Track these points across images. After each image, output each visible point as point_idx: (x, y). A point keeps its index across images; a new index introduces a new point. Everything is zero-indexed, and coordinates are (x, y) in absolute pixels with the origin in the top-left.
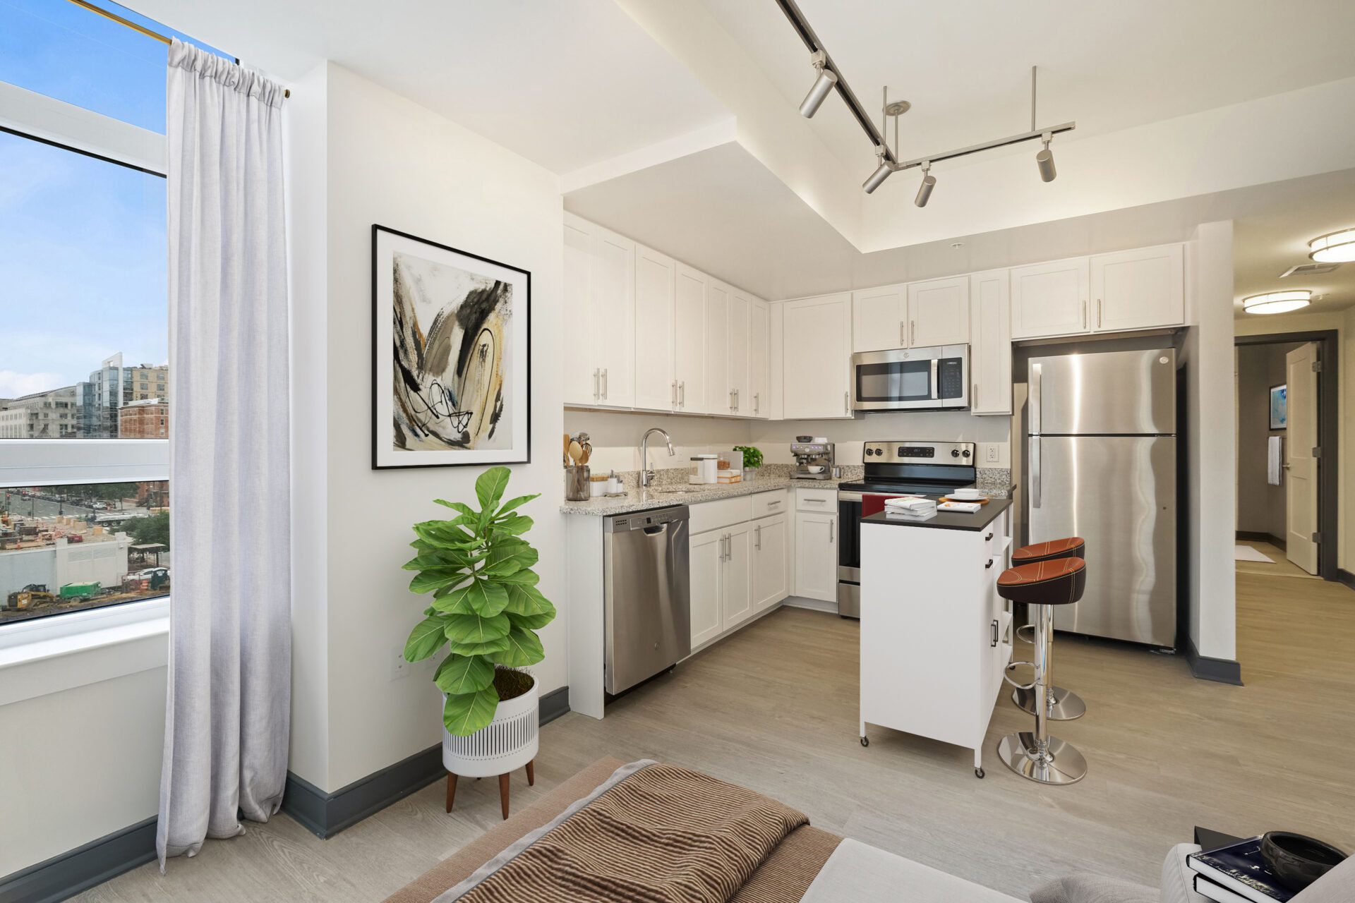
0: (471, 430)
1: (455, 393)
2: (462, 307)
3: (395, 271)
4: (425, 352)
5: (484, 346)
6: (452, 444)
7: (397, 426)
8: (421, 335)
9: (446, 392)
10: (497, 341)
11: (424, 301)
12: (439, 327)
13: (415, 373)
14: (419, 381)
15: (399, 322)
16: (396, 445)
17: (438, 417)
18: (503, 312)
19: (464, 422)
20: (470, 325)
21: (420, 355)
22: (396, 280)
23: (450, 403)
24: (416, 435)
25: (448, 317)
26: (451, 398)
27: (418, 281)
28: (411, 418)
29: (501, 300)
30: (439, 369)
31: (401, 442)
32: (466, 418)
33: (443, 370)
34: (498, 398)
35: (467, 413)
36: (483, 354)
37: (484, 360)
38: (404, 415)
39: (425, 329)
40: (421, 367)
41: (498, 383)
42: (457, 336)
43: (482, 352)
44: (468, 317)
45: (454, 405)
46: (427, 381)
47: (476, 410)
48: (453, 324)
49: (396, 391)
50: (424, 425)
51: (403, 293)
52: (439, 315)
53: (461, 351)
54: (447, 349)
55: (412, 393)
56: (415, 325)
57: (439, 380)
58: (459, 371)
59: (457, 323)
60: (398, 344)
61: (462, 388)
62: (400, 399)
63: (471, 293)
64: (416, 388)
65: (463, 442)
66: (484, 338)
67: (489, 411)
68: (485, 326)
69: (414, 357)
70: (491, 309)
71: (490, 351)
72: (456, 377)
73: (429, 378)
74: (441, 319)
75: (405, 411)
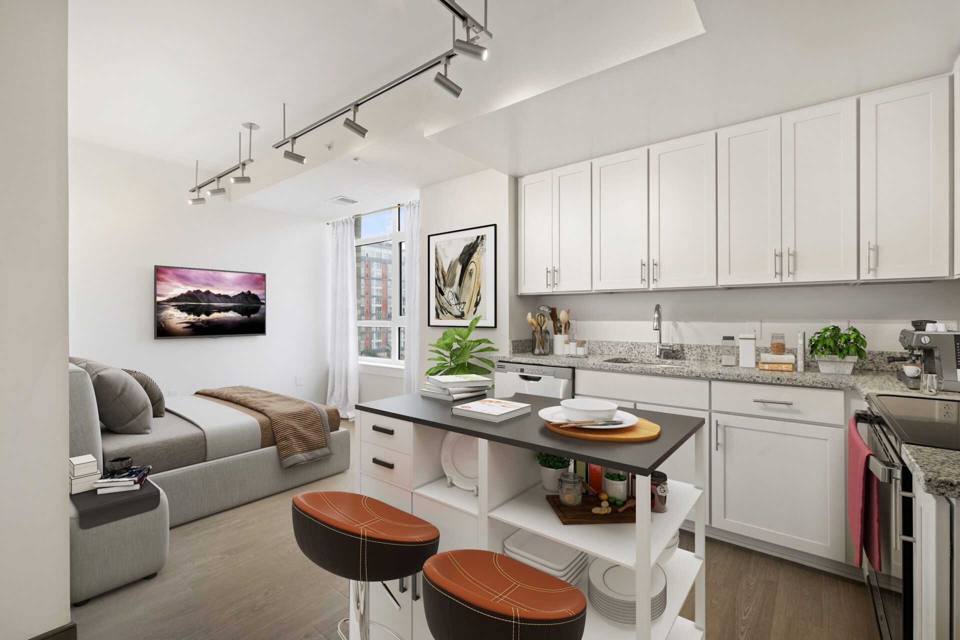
0: (465, 311)
1: (458, 294)
2: (461, 255)
3: (436, 250)
4: (446, 279)
5: (471, 270)
6: (457, 317)
7: (436, 310)
8: (445, 272)
9: (454, 294)
10: (478, 266)
11: (446, 257)
12: (452, 267)
13: (442, 288)
14: (444, 291)
15: (437, 269)
16: (436, 317)
17: (451, 305)
18: (481, 251)
19: (462, 307)
20: (465, 262)
21: (444, 281)
22: (436, 253)
23: (456, 299)
24: (443, 313)
25: (455, 262)
26: (456, 297)
27: (444, 250)
28: (441, 307)
29: (480, 245)
30: (452, 285)
31: (438, 316)
32: (463, 305)
33: (453, 285)
34: (478, 294)
35: (463, 303)
36: (471, 274)
37: (471, 277)
38: (439, 306)
39: (446, 270)
40: (445, 285)
41: (479, 286)
42: (459, 268)
43: (470, 273)
44: (464, 259)
45: (457, 300)
46: (447, 291)
47: (467, 301)
48: (457, 263)
49: (436, 297)
50: (446, 309)
51: (438, 257)
52: (451, 262)
53: (461, 275)
54: (455, 276)
55: (441, 296)
56: (443, 268)
57: (451, 290)
58: (460, 285)
59: (459, 263)
60: (437, 278)
61: (461, 291)
62: (437, 299)
63: (465, 247)
64: (443, 294)
65: (461, 316)
66: (471, 266)
67: (474, 301)
68: (472, 260)
69: (442, 282)
70: (475, 251)
71: (474, 272)
72: (458, 287)
73: (448, 289)
74: (452, 263)
75: (439, 304)
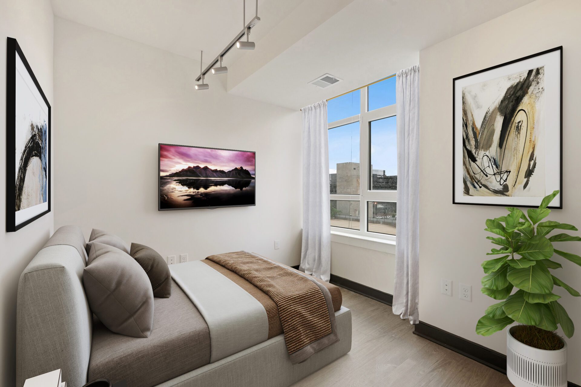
0: (510, 183)
1: (498, 160)
2: (502, 102)
3: (463, 98)
4: (479, 138)
5: (519, 122)
6: (496, 192)
7: (465, 182)
8: (477, 129)
9: (492, 159)
10: (530, 116)
11: (478, 108)
12: (488, 120)
13: (473, 151)
14: (476, 156)
15: (465, 125)
16: (465, 193)
17: (487, 176)
18: (535, 92)
19: (504, 178)
20: (508, 111)
21: (476, 141)
22: (464, 103)
23: (494, 166)
24: (475, 187)
25: (493, 112)
26: (495, 163)
27: (475, 97)
28: (472, 178)
29: (534, 83)
30: (488, 146)
31: (467, 191)
32: (506, 175)
33: (490, 146)
34: (532, 158)
35: (507, 172)
36: (518, 129)
37: (519, 133)
38: (468, 176)
39: (478, 125)
40: (477, 147)
41: (532, 146)
42: (499, 121)
43: (518, 127)
44: (506, 107)
45: (497, 167)
46: (480, 155)
47: (513, 169)
48: (496, 115)
49: (464, 164)
50: (479, 181)
51: (467, 108)
52: (487, 113)
53: (502, 131)
54: (492, 133)
55: (472, 163)
56: (474, 124)
57: (487, 153)
58: (501, 145)
59: (499, 113)
60: (465, 137)
61: (502, 156)
62: (466, 167)
63: (508, 89)
64: (474, 160)
65: (504, 191)
66: (520, 117)
67: (524, 168)
68: (520, 108)
69: (473, 142)
70: (525, 93)
71: (524, 125)
72: (498, 149)
73: (482, 153)
74: (488, 115)
75: (469, 174)
